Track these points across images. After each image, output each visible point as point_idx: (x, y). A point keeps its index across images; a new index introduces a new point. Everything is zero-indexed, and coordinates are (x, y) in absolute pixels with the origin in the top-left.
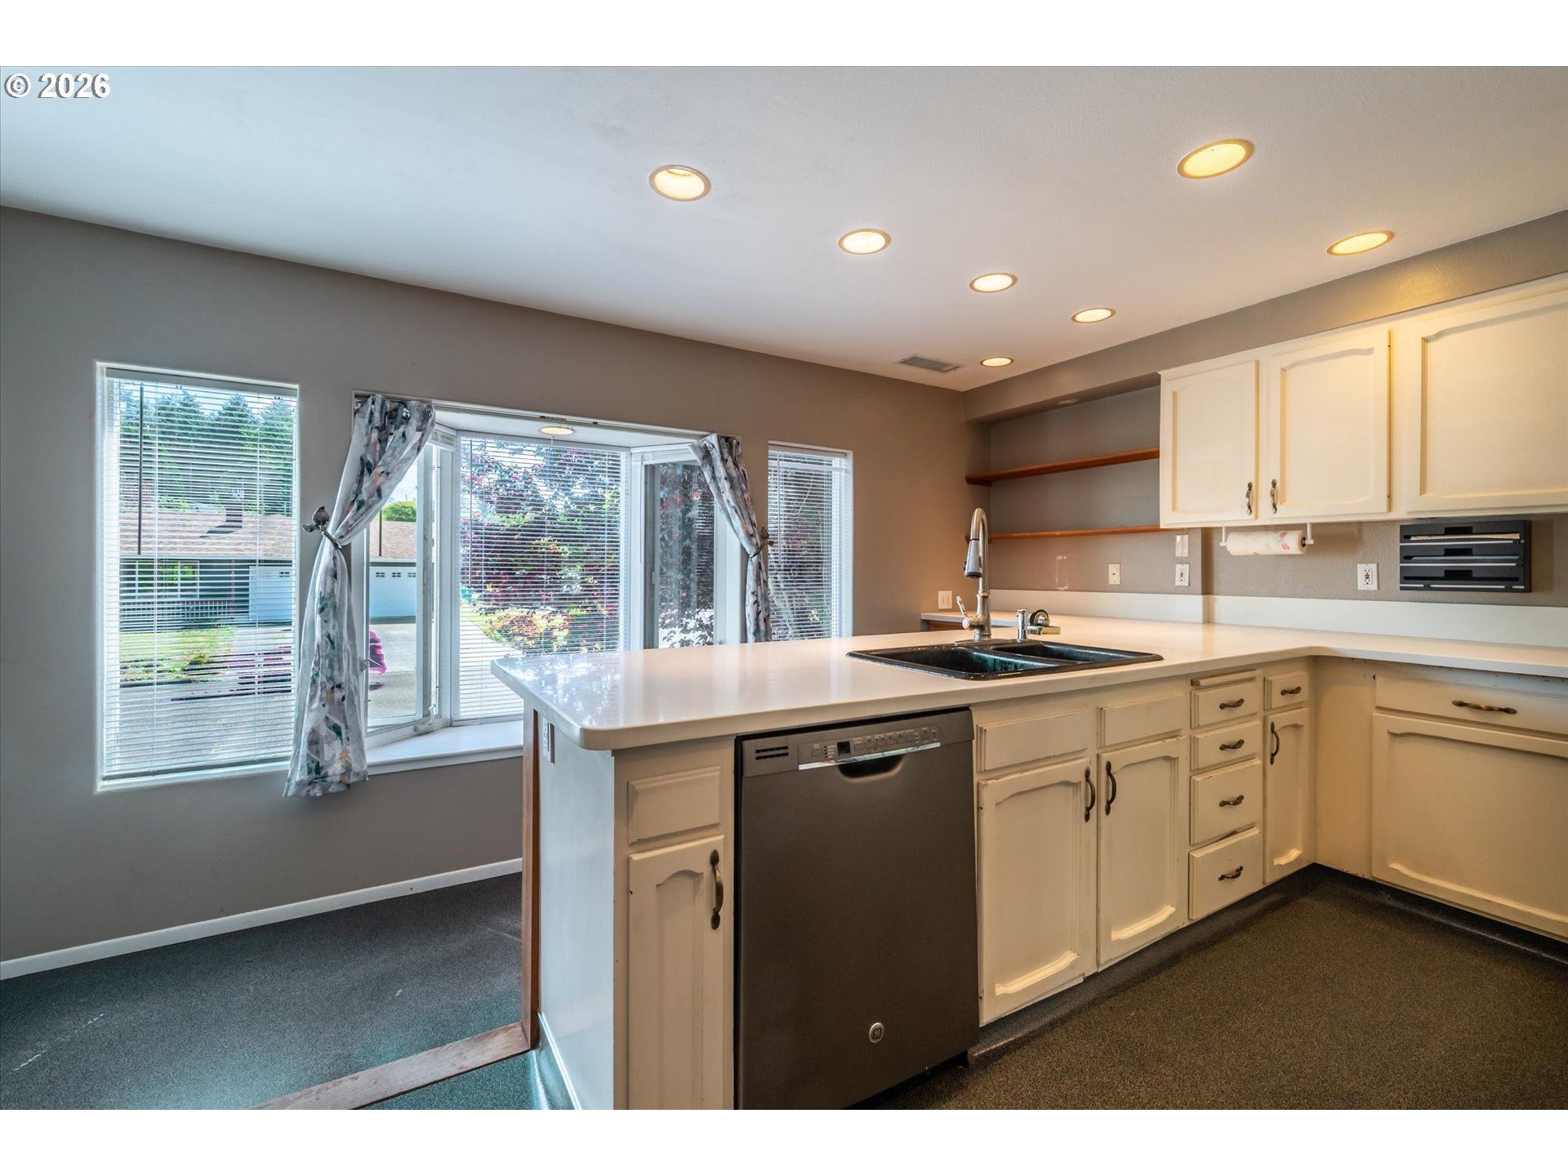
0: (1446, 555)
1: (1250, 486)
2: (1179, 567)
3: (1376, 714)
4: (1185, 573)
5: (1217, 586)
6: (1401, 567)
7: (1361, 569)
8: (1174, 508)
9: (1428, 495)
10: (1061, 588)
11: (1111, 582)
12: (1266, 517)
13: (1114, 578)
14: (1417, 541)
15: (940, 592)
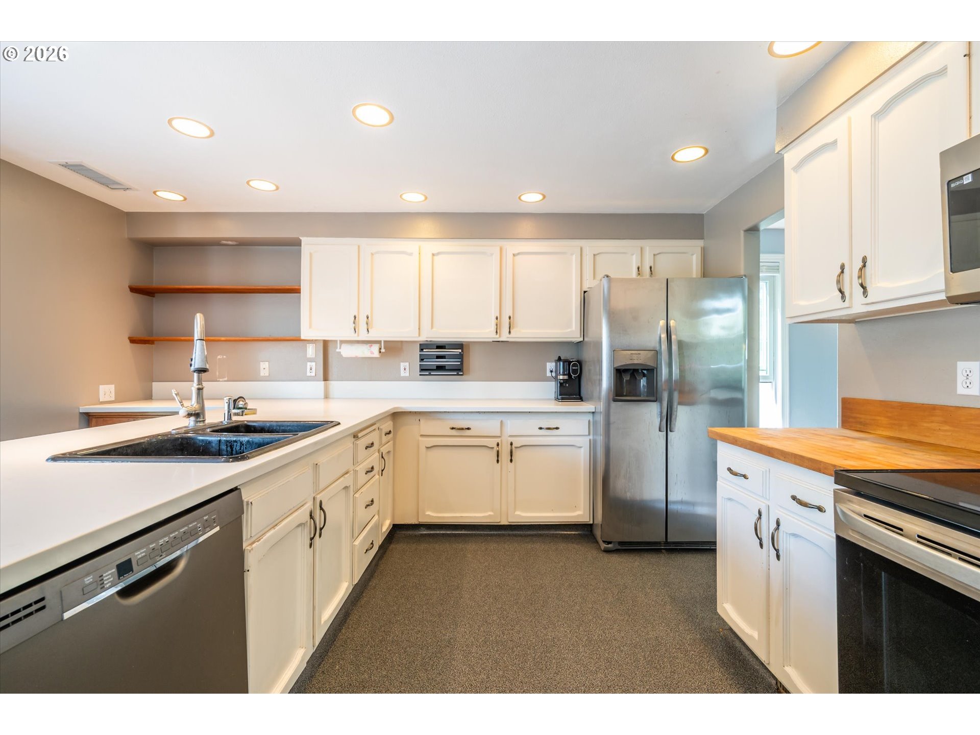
0: (437, 359)
1: (355, 317)
2: (309, 364)
3: (421, 439)
4: (313, 368)
5: (330, 377)
6: (420, 364)
7: (403, 365)
8: (310, 327)
9: (434, 329)
10: (221, 380)
11: (262, 374)
12: (363, 336)
13: (264, 372)
14: (426, 352)
15: (101, 387)
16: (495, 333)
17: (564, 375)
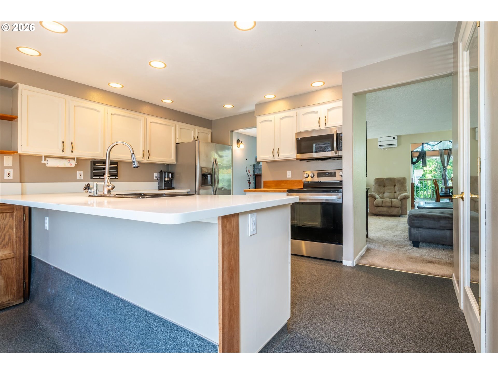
0: (103, 169)
1: (63, 142)
2: (6, 170)
4: (10, 173)
6: (91, 172)
7: (78, 173)
14: (96, 165)
16: (142, 158)
17: (168, 178)
